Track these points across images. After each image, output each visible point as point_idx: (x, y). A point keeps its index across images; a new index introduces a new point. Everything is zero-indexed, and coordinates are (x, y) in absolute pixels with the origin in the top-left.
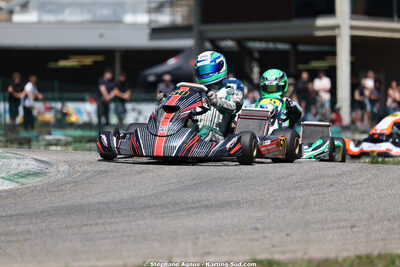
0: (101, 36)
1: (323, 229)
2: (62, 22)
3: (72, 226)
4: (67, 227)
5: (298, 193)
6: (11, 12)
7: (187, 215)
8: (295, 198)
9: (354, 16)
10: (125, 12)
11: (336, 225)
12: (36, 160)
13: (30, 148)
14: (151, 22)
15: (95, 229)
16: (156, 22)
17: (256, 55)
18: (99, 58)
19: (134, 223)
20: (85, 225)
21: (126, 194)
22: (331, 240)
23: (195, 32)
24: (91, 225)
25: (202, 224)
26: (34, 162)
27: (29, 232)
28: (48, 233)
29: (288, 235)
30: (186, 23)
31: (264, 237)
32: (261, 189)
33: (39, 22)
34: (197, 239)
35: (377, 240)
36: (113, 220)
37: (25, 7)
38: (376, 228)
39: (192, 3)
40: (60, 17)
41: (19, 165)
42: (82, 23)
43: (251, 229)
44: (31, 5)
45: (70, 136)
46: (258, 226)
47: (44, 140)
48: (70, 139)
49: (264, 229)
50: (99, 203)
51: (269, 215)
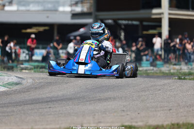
0: (48, 17)
1: (156, 111)
2: (28, 11)
3: (34, 109)
4: (32, 109)
5: (143, 93)
6: (4, 6)
7: (90, 104)
8: (142, 96)
9: (170, 9)
10: (59, 6)
11: (162, 109)
12: (16, 77)
13: (13, 71)
14: (72, 11)
15: (46, 110)
16: (74, 11)
17: (123, 27)
18: (47, 28)
19: (64, 108)
20: (40, 108)
21: (60, 93)
22: (159, 116)
23: (93, 16)
24: (43, 108)
25: (97, 108)
26: (15, 78)
27: (13, 111)
28: (22, 112)
29: (139, 114)
30: (89, 11)
31: (127, 115)
32: (126, 91)
33: (18, 10)
34: (95, 115)
35: (182, 116)
36: (54, 106)
37: (11, 3)
38: (181, 110)
39: (92, 1)
40: (28, 8)
41: (8, 79)
42: (38, 11)
43: (121, 110)
44: (14, 2)
45: (32, 66)
46: (124, 109)
47: (20, 67)
48: (32, 67)
49: (127, 111)
50: (47, 97)
51: (129, 104)
